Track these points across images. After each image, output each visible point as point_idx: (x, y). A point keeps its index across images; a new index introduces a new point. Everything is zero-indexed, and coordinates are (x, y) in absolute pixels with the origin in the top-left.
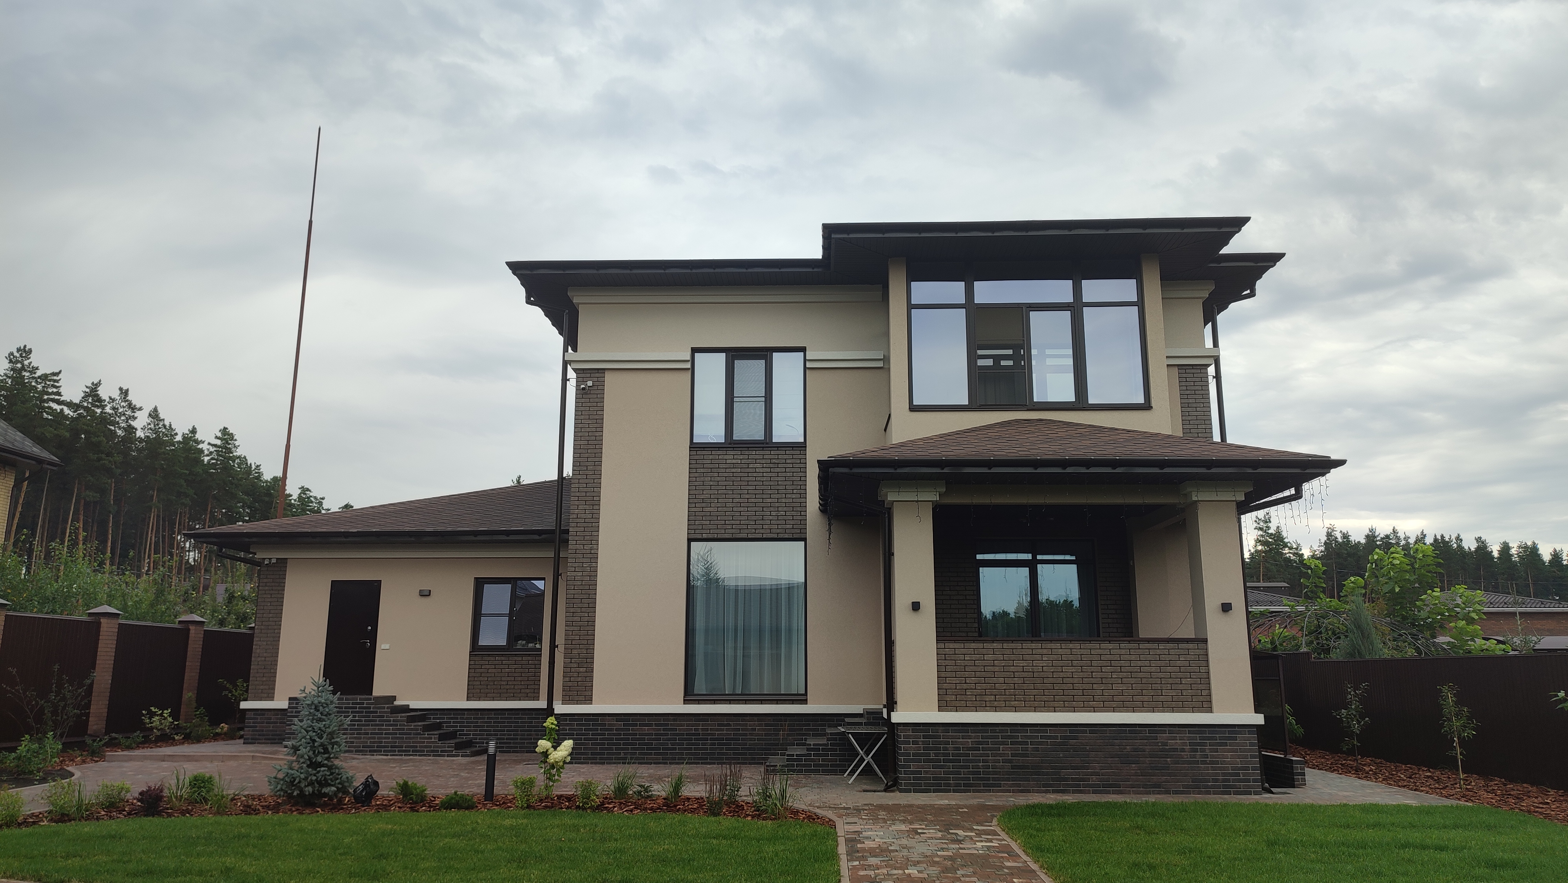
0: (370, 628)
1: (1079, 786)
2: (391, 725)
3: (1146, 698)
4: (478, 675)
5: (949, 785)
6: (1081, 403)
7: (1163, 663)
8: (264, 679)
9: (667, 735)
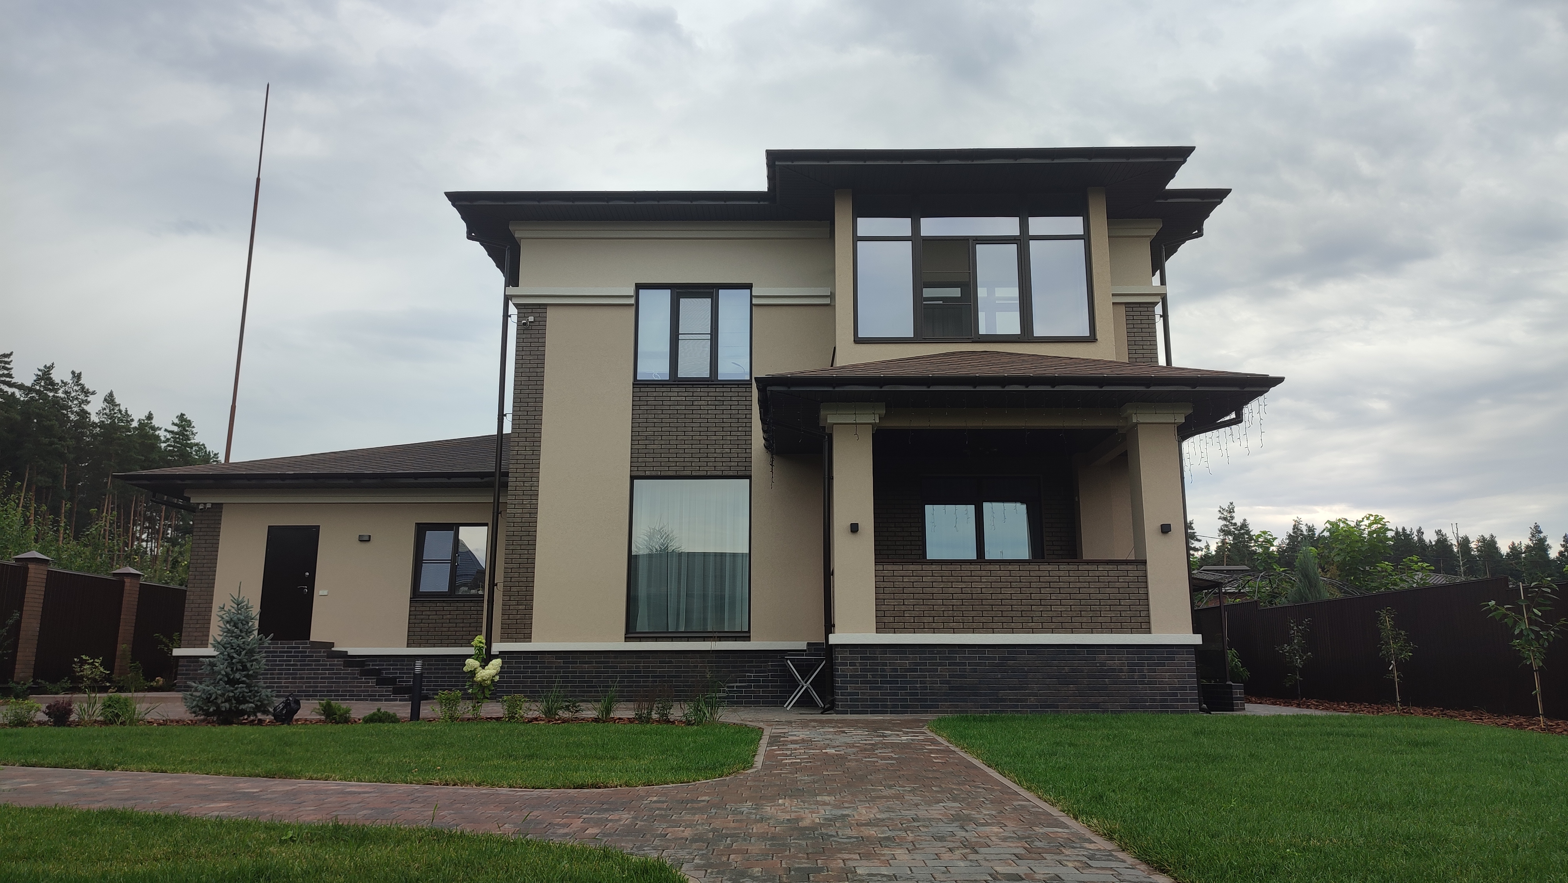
0: (307, 574)
2: (328, 669)
3: (1085, 620)
4: (418, 621)
5: (886, 706)
6: (1026, 335)
7: (1102, 585)
8: (198, 626)
9: (607, 672)
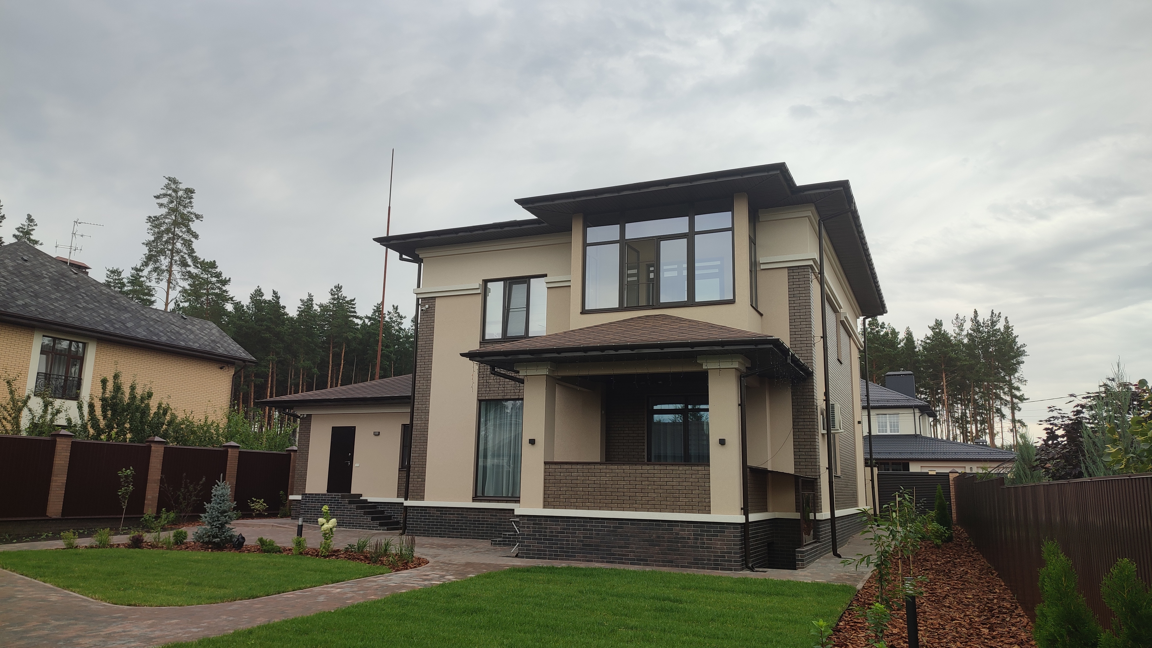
0: (350, 454)
1: (622, 559)
6: (690, 301)
8: (301, 483)
